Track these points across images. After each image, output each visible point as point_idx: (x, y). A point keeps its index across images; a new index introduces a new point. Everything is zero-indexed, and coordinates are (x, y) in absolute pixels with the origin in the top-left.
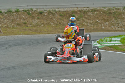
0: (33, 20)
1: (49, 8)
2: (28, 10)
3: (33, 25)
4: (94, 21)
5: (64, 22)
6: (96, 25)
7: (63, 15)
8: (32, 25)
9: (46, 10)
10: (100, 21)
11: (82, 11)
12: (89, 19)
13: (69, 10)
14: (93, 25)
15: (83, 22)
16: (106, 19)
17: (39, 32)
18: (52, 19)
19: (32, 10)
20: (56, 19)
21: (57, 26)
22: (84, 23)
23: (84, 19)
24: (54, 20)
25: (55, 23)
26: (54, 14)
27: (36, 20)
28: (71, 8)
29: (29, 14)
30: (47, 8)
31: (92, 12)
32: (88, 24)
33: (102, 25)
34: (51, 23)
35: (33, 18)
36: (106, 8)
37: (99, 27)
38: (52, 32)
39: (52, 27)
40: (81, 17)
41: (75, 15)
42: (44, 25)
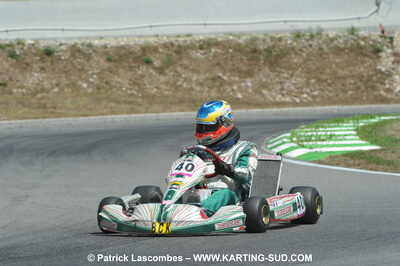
0: (28, 75)
1: (71, 38)
2: (11, 45)
3: (28, 89)
4: (208, 75)
5: (119, 80)
6: (215, 89)
7: (116, 58)
8: (24, 91)
9: (66, 44)
10: (228, 74)
11: (172, 45)
12: (193, 71)
13: (132, 43)
14: (207, 89)
15: (178, 80)
16: (244, 68)
17: (52, 110)
18: (82, 69)
19: (20, 43)
20: (96, 72)
21: (98, 93)
22: (180, 83)
23: (179, 70)
24: (90, 72)
25: (92, 83)
26: (88, 58)
27: (36, 75)
28: (139, 37)
29: (13, 55)
30: (67, 39)
31: (201, 48)
32: (194, 86)
33: (235, 88)
34: (80, 83)
35: (25, 69)
36: (244, 38)
37: (224, 95)
38: (91, 109)
39: (86, 95)
40: (169, 63)
41: (152, 58)
42: (62, 90)
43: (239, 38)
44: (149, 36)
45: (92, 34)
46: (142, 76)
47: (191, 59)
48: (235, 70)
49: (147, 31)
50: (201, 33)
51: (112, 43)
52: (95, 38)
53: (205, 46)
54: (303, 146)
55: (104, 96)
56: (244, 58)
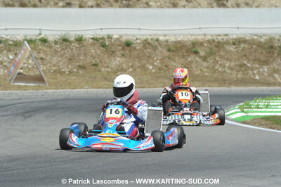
0: (113, 59)
1: (144, 35)
2: (103, 39)
3: (112, 69)
4: (237, 62)
5: (175, 64)
6: (241, 73)
7: (174, 49)
8: (109, 70)
9: (139, 39)
10: (251, 62)
11: (214, 41)
12: (227, 59)
13: (186, 39)
14: (235, 72)
15: (216, 66)
16: (263, 59)
18: (148, 57)
19: (110, 37)
20: (160, 58)
21: (159, 73)
22: (217, 68)
23: (217, 58)
24: (155, 59)
25: (156, 66)
26: (155, 48)
27: (118, 59)
28: (191, 35)
29: (103, 45)
30: (141, 35)
31: (234, 44)
32: (226, 70)
33: (255, 72)
34: (147, 65)
35: (112, 55)
36: (265, 38)
37: (247, 77)
39: (151, 74)
40: (211, 53)
41: (199, 50)
42: (135, 70)
43: (261, 37)
44: (199, 35)
45: (159, 32)
46: (191, 62)
47: (226, 51)
48: (257, 60)
49: (197, 32)
50: (235, 34)
51: (172, 39)
52: (161, 35)
53: (237, 43)
54: (243, 112)
55: (163, 75)
56: (264, 52)
